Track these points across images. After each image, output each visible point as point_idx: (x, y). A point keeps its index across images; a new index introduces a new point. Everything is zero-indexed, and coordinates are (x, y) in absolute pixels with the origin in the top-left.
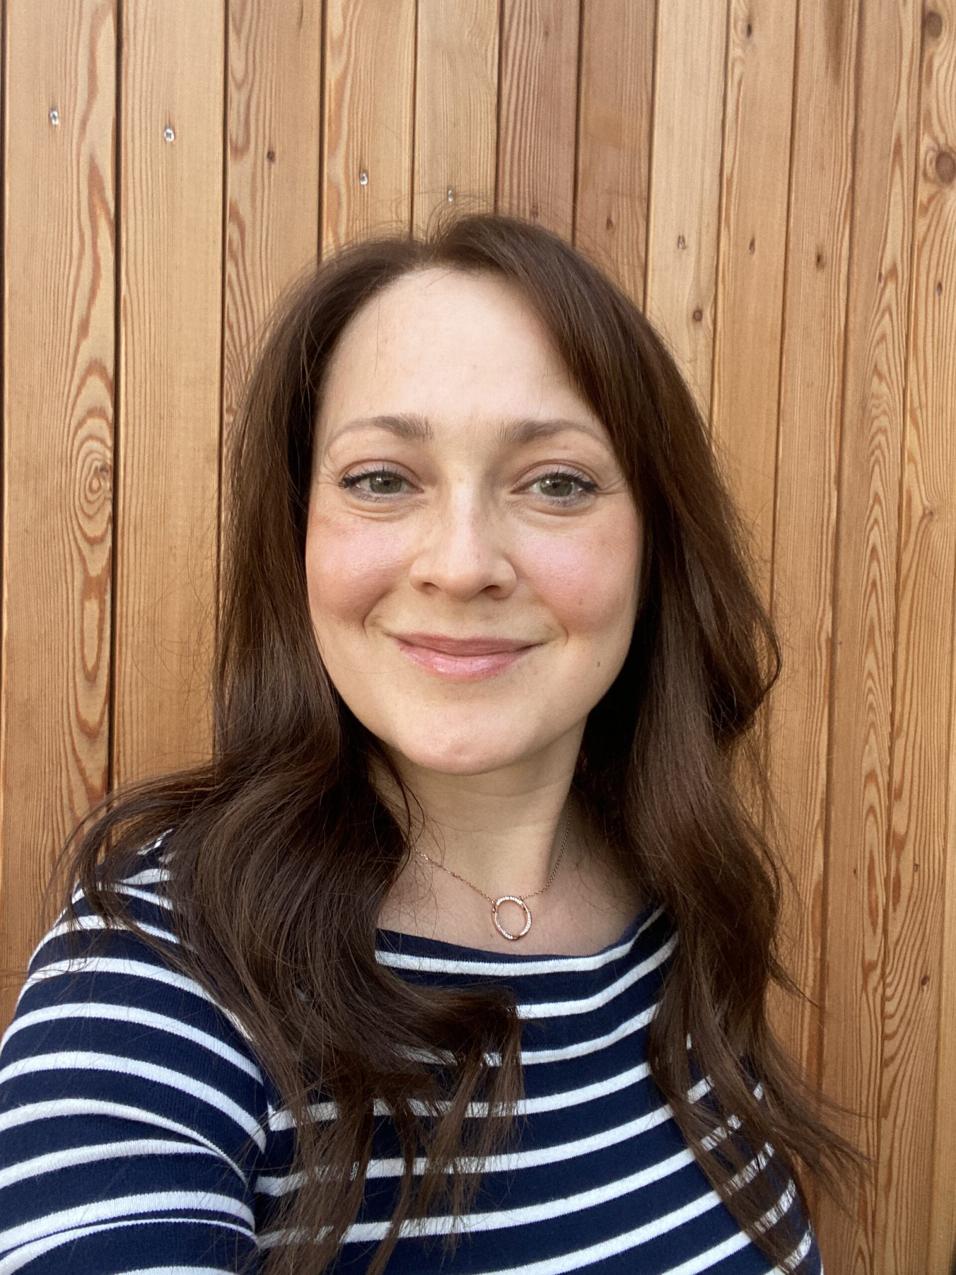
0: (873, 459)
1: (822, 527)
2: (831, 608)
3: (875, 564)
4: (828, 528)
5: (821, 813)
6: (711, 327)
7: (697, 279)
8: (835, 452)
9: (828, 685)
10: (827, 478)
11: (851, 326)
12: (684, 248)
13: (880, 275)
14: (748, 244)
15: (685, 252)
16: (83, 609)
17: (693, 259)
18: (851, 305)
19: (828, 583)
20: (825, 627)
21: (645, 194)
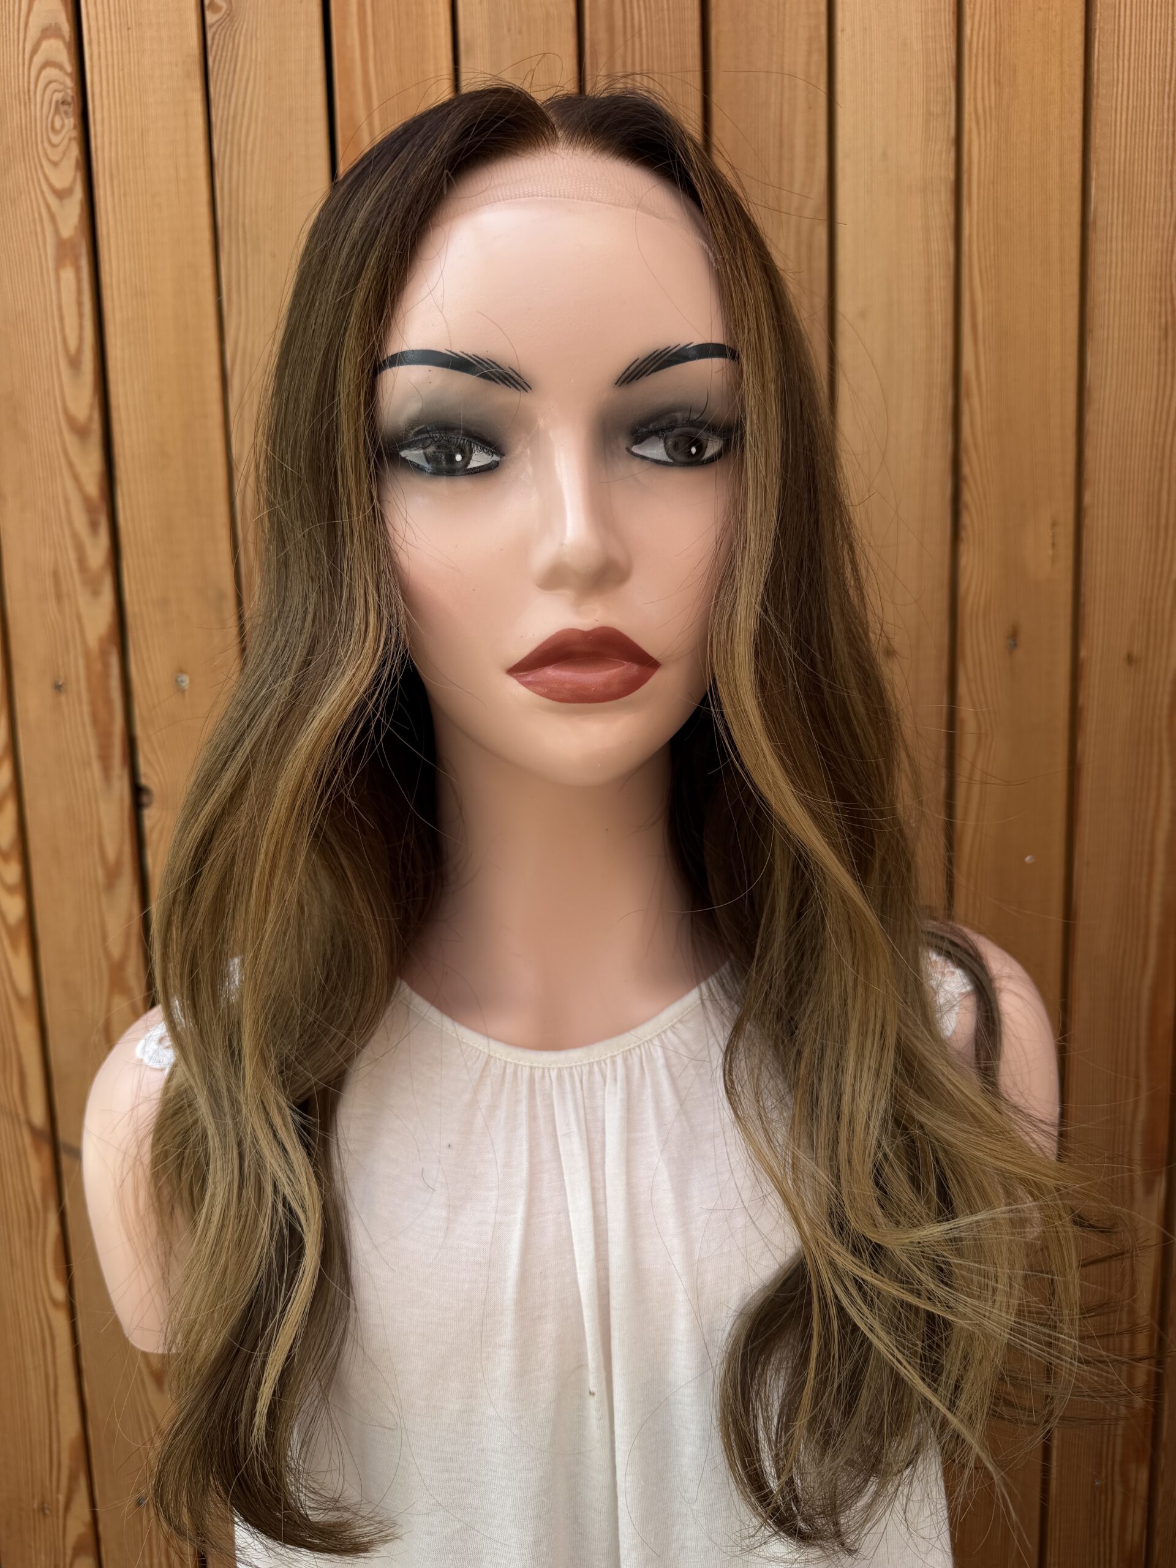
16: (58, 280)
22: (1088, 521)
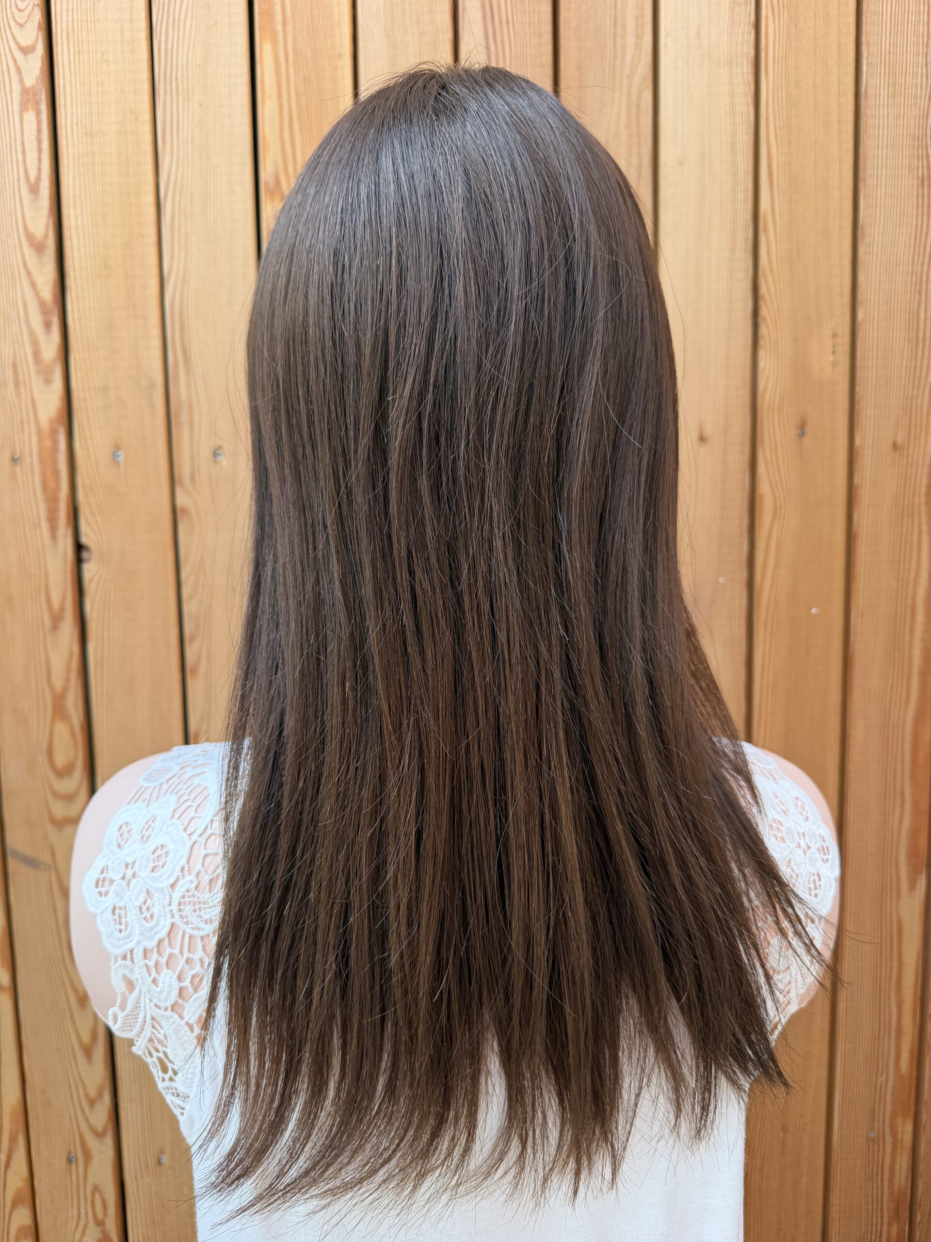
16: (22, 121)
22: (860, 334)
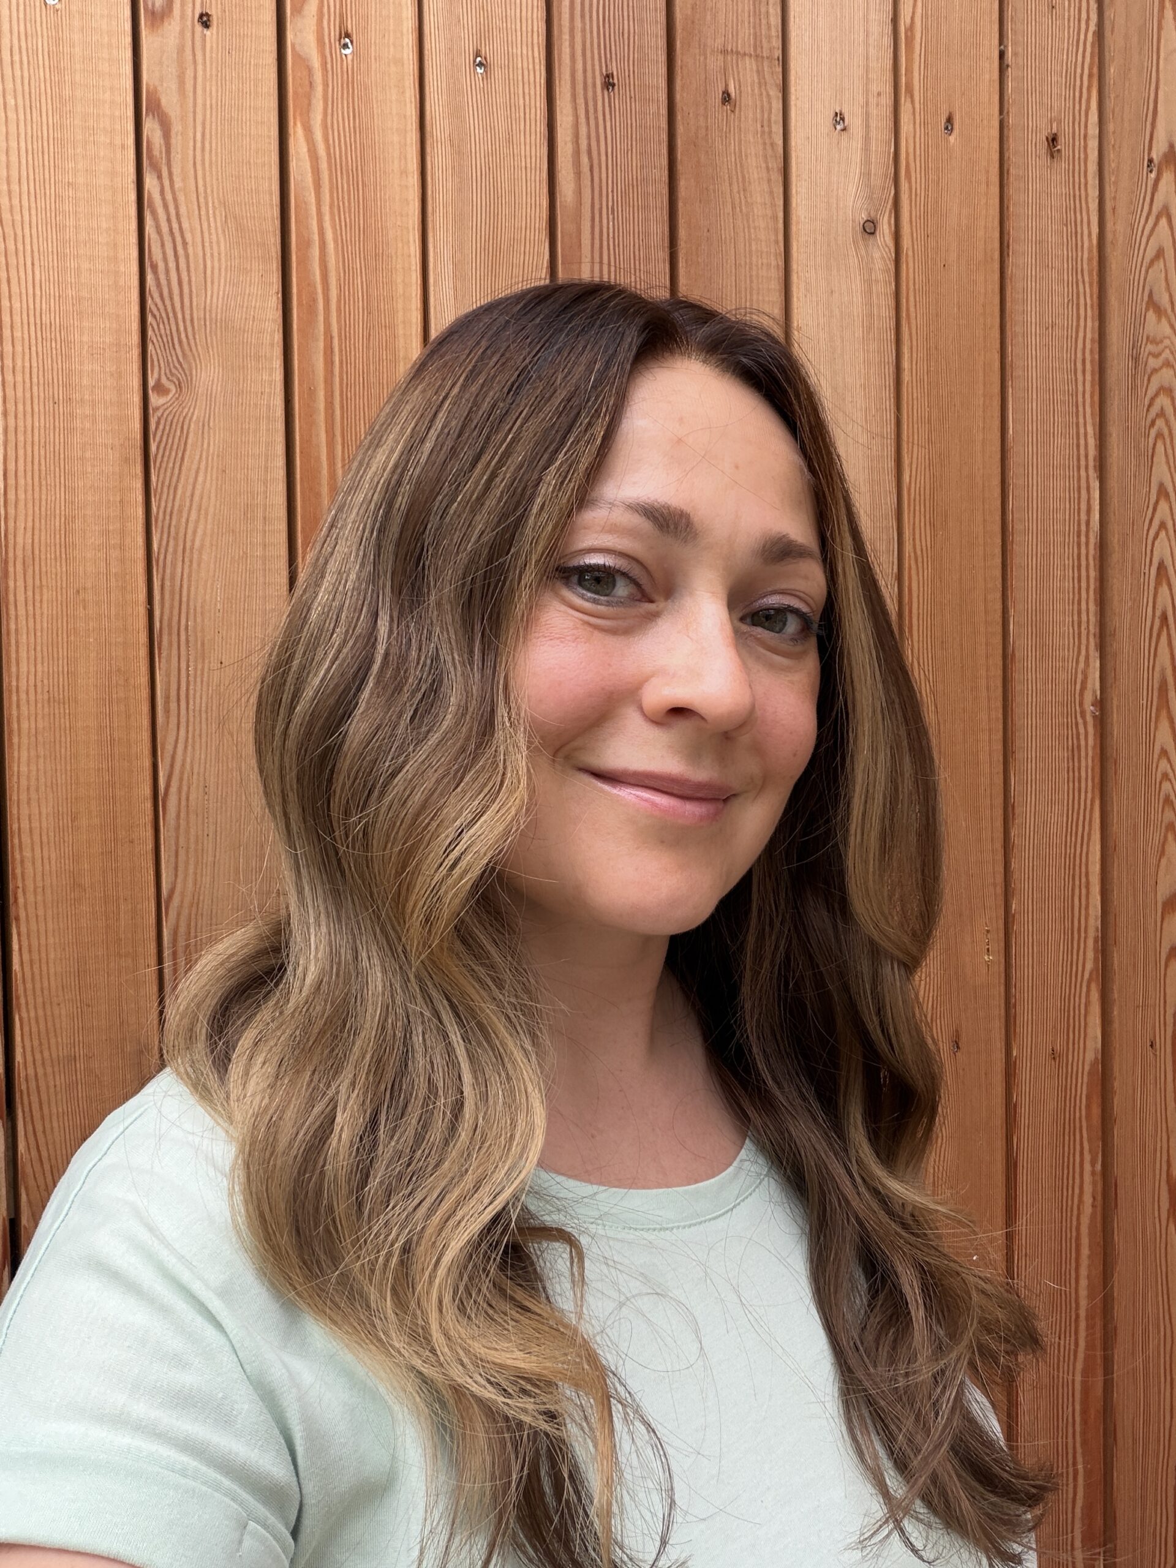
0: (1153, 432)
1: (1079, 536)
2: (1097, 655)
3: (1164, 590)
4: (1087, 536)
5: (1096, 959)
6: (891, 244)
7: (866, 174)
8: (1094, 425)
9: (1097, 769)
10: (1083, 463)
11: (1109, 236)
12: (844, 129)
13: (1150, 161)
14: (944, 121)
15: (844, 135)
17: (857, 144)
18: (1108, 206)
19: (1092, 619)
20: (1090, 681)
21: (778, 53)
